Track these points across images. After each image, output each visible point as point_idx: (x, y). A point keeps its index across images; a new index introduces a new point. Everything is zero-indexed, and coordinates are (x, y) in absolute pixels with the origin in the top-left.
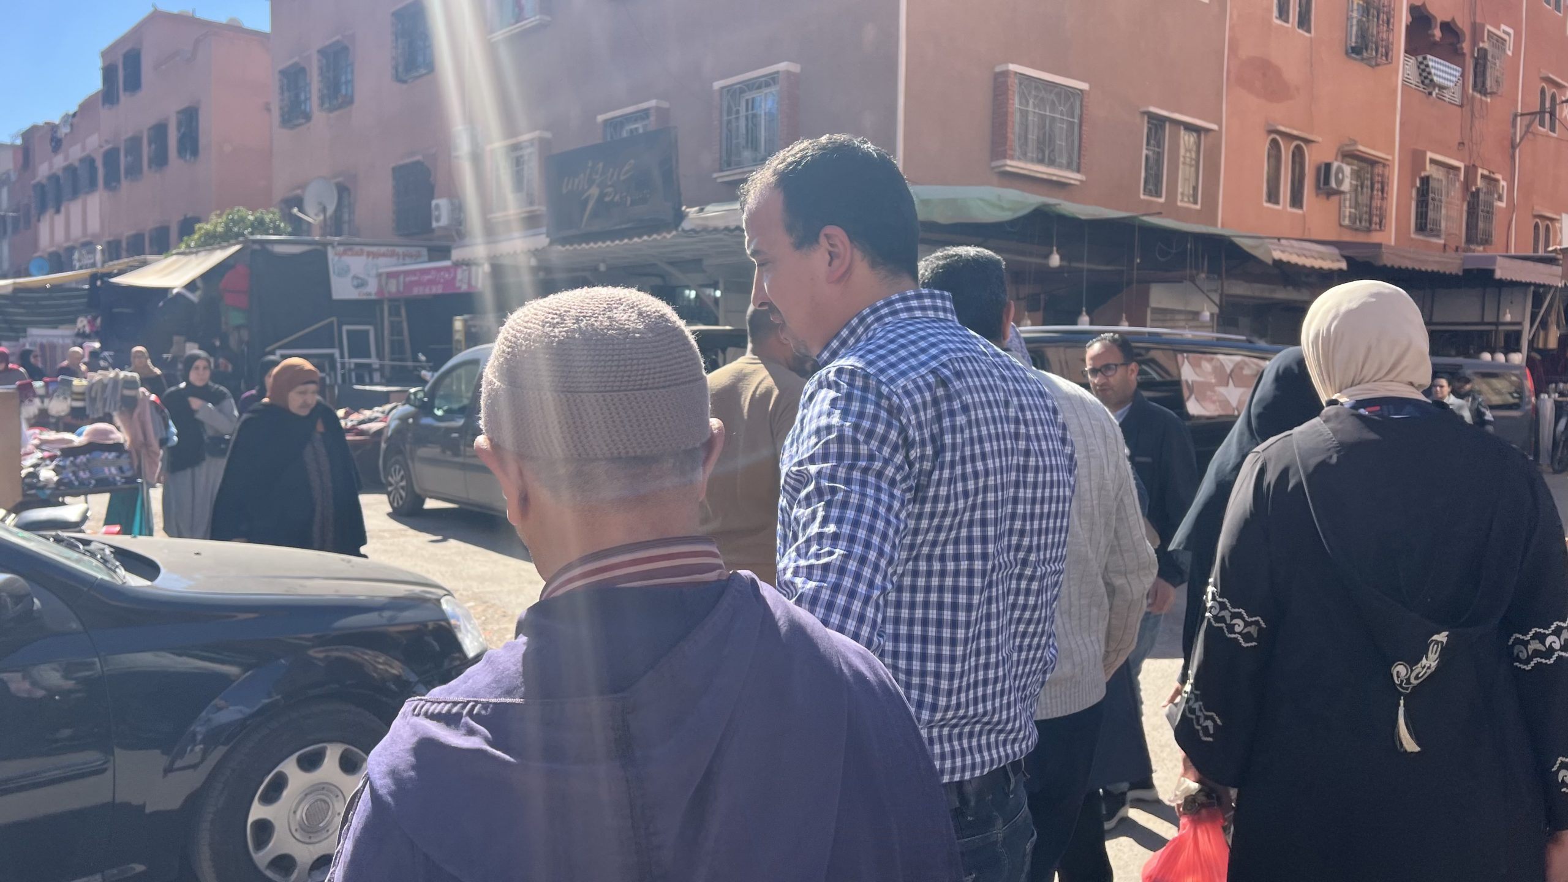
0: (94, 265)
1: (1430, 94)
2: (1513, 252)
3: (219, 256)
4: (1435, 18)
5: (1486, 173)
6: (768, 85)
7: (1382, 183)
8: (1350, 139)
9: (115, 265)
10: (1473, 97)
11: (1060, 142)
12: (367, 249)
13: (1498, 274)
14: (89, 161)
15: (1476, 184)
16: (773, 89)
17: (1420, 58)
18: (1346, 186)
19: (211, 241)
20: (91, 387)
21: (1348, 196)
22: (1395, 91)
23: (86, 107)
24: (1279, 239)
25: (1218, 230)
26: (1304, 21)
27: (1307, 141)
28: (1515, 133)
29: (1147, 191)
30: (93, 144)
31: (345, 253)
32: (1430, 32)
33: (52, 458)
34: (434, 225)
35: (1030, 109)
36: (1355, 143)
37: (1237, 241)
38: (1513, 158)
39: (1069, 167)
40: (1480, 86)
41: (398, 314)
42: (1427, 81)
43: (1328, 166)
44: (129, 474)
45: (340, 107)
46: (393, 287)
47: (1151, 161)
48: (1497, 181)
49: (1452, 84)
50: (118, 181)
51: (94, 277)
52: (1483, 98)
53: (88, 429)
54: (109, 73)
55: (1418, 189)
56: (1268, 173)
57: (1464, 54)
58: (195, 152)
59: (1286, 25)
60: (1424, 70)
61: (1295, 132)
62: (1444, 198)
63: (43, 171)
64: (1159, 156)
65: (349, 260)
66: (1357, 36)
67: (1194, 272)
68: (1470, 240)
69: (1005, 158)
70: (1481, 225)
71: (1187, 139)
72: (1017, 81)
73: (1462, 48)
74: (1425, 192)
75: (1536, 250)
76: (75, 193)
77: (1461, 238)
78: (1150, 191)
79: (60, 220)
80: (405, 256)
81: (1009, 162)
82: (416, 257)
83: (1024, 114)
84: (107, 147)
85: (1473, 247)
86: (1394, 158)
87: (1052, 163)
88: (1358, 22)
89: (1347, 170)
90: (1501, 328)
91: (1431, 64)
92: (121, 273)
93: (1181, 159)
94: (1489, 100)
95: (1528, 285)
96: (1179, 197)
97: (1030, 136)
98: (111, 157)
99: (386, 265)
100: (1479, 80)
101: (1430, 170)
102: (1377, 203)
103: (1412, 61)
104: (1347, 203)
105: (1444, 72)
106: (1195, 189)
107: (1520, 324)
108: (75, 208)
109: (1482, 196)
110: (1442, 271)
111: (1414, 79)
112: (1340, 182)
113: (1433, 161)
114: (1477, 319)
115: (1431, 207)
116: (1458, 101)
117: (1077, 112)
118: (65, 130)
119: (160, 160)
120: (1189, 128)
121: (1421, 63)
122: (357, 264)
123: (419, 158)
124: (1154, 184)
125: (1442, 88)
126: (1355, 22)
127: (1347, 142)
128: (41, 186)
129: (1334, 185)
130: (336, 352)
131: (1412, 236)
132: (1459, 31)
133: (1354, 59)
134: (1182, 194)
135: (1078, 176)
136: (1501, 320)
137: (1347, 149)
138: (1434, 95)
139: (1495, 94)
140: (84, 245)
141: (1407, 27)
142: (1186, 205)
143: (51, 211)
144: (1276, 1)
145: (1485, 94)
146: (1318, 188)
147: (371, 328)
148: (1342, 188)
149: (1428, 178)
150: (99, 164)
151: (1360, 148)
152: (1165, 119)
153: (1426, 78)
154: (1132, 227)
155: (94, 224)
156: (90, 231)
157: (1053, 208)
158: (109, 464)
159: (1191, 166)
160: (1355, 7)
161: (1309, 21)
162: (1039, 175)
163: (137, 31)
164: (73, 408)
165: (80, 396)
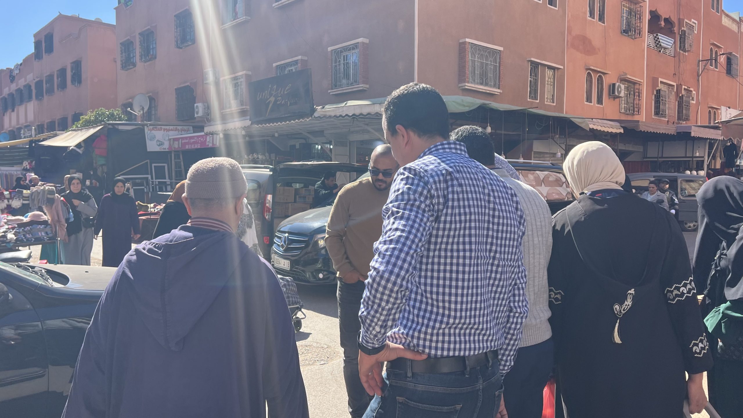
0: (31, 136)
1: (660, 51)
2: (699, 124)
3: (92, 131)
4: (661, 16)
5: (686, 87)
6: (353, 49)
7: (639, 93)
8: (624, 72)
9: (41, 136)
10: (679, 53)
11: (490, 75)
12: (163, 127)
13: (693, 134)
14: (28, 87)
15: (682, 93)
16: (356, 51)
17: (655, 35)
18: (622, 94)
19: (88, 124)
20: (32, 194)
21: (623, 99)
22: (644, 51)
23: (26, 60)
24: (592, 119)
25: (564, 115)
26: (601, 18)
27: (604, 73)
28: (699, 70)
30: (30, 78)
31: (153, 129)
32: (659, 23)
33: (13, 228)
34: (196, 116)
35: (476, 59)
36: (626, 74)
37: (573, 120)
38: (698, 81)
39: (494, 86)
40: (683, 47)
41: (179, 158)
42: (658, 46)
43: (614, 85)
44: (50, 235)
45: (150, 60)
46: (176, 145)
47: (532, 83)
48: (691, 91)
49: (670, 47)
50: (43, 96)
51: (31, 142)
52: (684, 53)
53: (30, 214)
54: (38, 45)
55: (655, 96)
56: (587, 88)
57: (675, 33)
58: (80, 82)
59: (593, 20)
60: (657, 41)
61: (599, 70)
62: (667, 99)
63: (6, 91)
64: (536, 81)
65: (155, 133)
66: (626, 25)
67: (553, 134)
68: (679, 118)
69: (465, 82)
70: (684, 112)
71: (549, 73)
72: (470, 46)
73: (674, 30)
74: (658, 97)
75: (710, 123)
76: (22, 102)
77: (675, 118)
78: (532, 97)
79: (14, 115)
80: (182, 130)
81: (467, 84)
82: (187, 131)
83: (473, 62)
84: (37, 80)
85: (681, 122)
86: (644, 81)
87: (486, 84)
89: (623, 86)
90: (694, 159)
91: (660, 37)
92: (44, 140)
93: (546, 82)
94: (687, 54)
95: (706, 139)
96: (546, 100)
97: (476, 72)
98: (39, 84)
99: (173, 135)
100: (682, 45)
101: (660, 87)
102: (636, 102)
103: (651, 36)
104: (623, 103)
105: (666, 41)
106: (553, 96)
107: (703, 157)
108: (21, 109)
109: (684, 98)
110: (667, 133)
111: (653, 45)
112: (619, 92)
113: (661, 82)
114: (684, 155)
115: (661, 103)
116: (672, 54)
117: (498, 60)
118: (17, 72)
119: (63, 86)
120: (550, 67)
121: (655, 37)
122: (159, 134)
123: (188, 84)
124: (534, 94)
125: (665, 48)
126: (625, 19)
127: (623, 74)
128: (5, 99)
129: (617, 94)
130: (149, 176)
131: (653, 117)
132: (672, 22)
133: (625, 35)
134: (547, 98)
135: (499, 91)
136: (694, 156)
137: (622, 77)
138: (662, 51)
139: (689, 51)
140: (26, 127)
141: (649, 21)
142: (549, 103)
143: (10, 111)
144: (588, 9)
145: (685, 51)
146: (609, 95)
147: (166, 165)
148: (621, 95)
149: (660, 90)
150: (33, 88)
151: (629, 76)
152: (538, 64)
153: (658, 44)
154: (524, 114)
155: (31, 117)
156: (29, 120)
157: (488, 105)
158: (41, 230)
159: (551, 85)
160: (625, 12)
161: (604, 17)
162: (481, 90)
163: (51, 25)
164: (23, 204)
165: (27, 198)
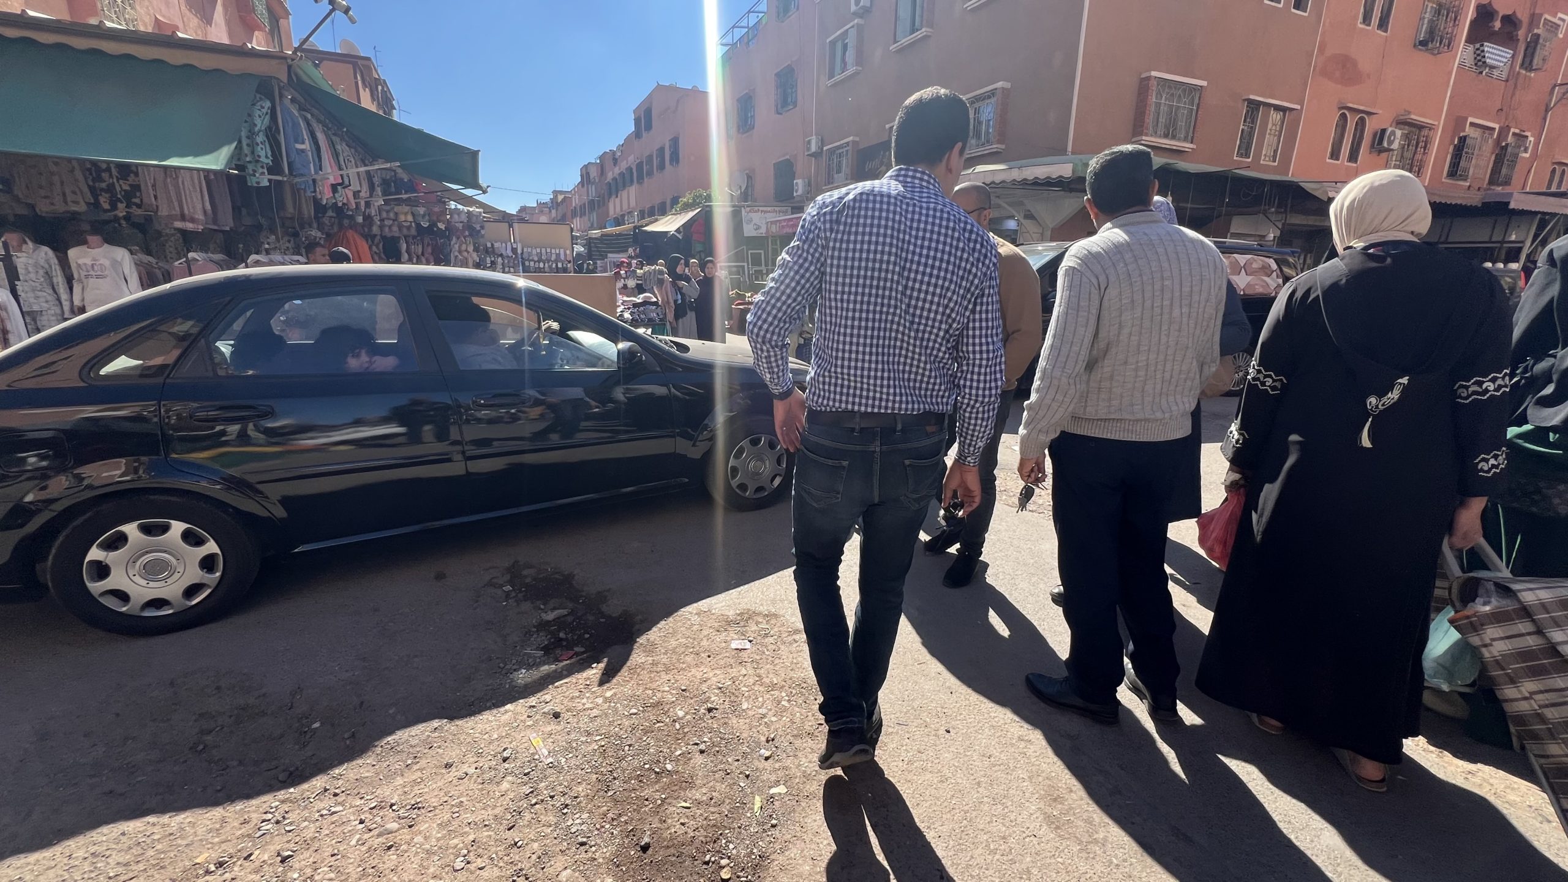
0: (634, 222)
1: (1481, 73)
2: (1528, 190)
3: (691, 214)
4: (1497, 12)
5: (1517, 131)
6: (989, 97)
7: (1426, 143)
8: (1405, 111)
9: (643, 222)
10: (1519, 73)
11: (1181, 124)
12: (761, 209)
13: (1512, 206)
14: (630, 169)
15: (1506, 140)
16: (993, 100)
17: (1478, 46)
18: (1395, 145)
19: (687, 207)
21: (1396, 152)
22: (1450, 73)
23: (628, 140)
24: (1336, 183)
25: (1289, 177)
26: (1383, 24)
27: (1369, 114)
28: (1551, 100)
29: (1240, 155)
30: (631, 160)
31: (750, 211)
32: (1491, 24)
33: (629, 308)
34: (795, 194)
35: (1163, 101)
36: (1409, 113)
37: (1302, 184)
38: (1545, 119)
39: (1185, 140)
40: (1528, 64)
41: (776, 245)
42: (1480, 63)
43: (1384, 131)
45: (747, 131)
46: (774, 229)
47: (1245, 133)
48: (1527, 137)
49: (1502, 64)
50: (643, 179)
51: (635, 228)
52: (1528, 74)
54: (637, 121)
55: (1455, 146)
56: (1334, 138)
57: (1518, 40)
58: (678, 161)
59: (1368, 28)
60: (1479, 55)
61: (1362, 108)
62: (1476, 152)
63: (610, 176)
64: (1252, 129)
65: (752, 215)
66: (1426, 32)
67: (1267, 207)
68: (1491, 182)
69: (1142, 135)
70: (1504, 171)
71: (1275, 117)
72: (1155, 83)
73: (1517, 35)
74: (1460, 149)
75: (1549, 186)
76: (624, 186)
77: (1484, 180)
78: (1242, 154)
79: (618, 201)
80: (780, 212)
81: (1144, 138)
82: (785, 213)
83: (1158, 105)
84: (638, 161)
85: (1493, 187)
86: (1439, 123)
87: (1174, 137)
88: (1428, 22)
89: (1399, 133)
90: (1505, 245)
91: (1486, 49)
92: (647, 225)
93: (1268, 131)
94: (1532, 75)
95: (1536, 213)
96: (1263, 158)
97: (1160, 120)
98: (640, 166)
99: (772, 217)
100: (1528, 60)
101: (1468, 130)
102: (1418, 157)
103: (1471, 48)
104: (1394, 159)
105: (1497, 55)
106: (1275, 151)
107: (1522, 242)
108: (624, 194)
109: (1509, 149)
110: (1464, 204)
111: (1469, 61)
112: (1390, 142)
113: (1472, 124)
114: (1487, 239)
115: (1463, 158)
116: (1504, 76)
117: (1196, 101)
118: (619, 154)
119: (662, 167)
120: (1277, 108)
121: (1478, 49)
122: (756, 217)
123: (788, 157)
124: (1245, 150)
125: (1492, 67)
126: (1426, 21)
127: (1402, 112)
128: (609, 184)
129: (1385, 144)
130: (746, 264)
131: (1443, 180)
132: (1517, 22)
133: (1420, 50)
134: (1265, 155)
135: (1191, 146)
136: (1506, 240)
137: (1402, 118)
138: (1484, 73)
139: (1540, 69)
140: (629, 213)
141: (1472, 23)
142: (1265, 163)
143: (614, 196)
144: (1362, 10)
145: (1531, 70)
146: (1372, 146)
147: (762, 252)
148: (1392, 147)
149: (1465, 137)
150: (634, 171)
151: (1413, 117)
152: (1260, 103)
153: (1480, 61)
154: (1227, 178)
155: (633, 203)
156: (631, 206)
157: (1173, 166)
158: (652, 311)
159: (1275, 135)
160: (1429, 10)
161: (1388, 22)
162: (1164, 146)
163: (650, 97)
164: (637, 284)
165: (639, 278)
